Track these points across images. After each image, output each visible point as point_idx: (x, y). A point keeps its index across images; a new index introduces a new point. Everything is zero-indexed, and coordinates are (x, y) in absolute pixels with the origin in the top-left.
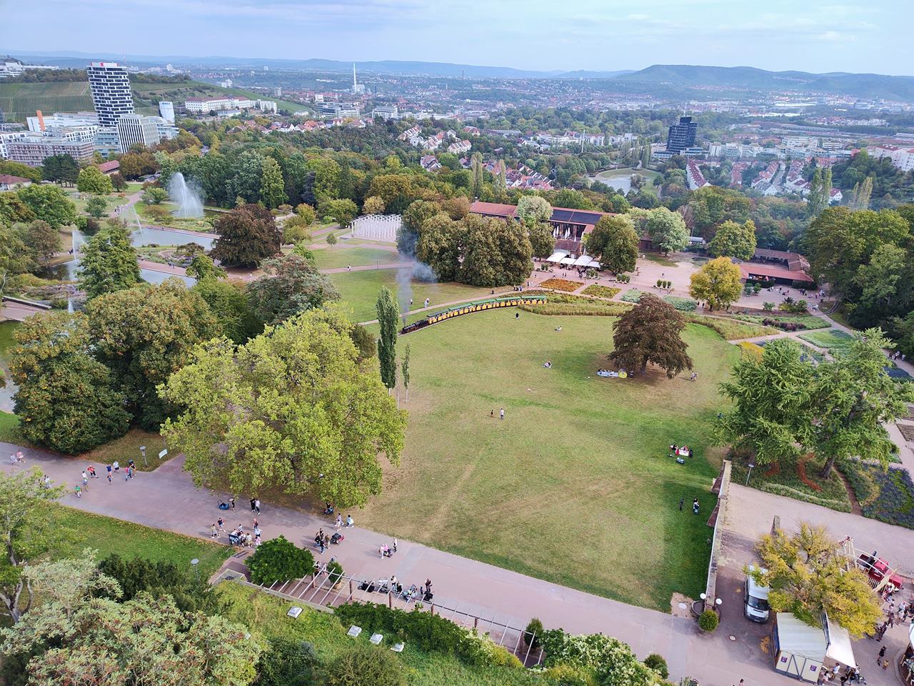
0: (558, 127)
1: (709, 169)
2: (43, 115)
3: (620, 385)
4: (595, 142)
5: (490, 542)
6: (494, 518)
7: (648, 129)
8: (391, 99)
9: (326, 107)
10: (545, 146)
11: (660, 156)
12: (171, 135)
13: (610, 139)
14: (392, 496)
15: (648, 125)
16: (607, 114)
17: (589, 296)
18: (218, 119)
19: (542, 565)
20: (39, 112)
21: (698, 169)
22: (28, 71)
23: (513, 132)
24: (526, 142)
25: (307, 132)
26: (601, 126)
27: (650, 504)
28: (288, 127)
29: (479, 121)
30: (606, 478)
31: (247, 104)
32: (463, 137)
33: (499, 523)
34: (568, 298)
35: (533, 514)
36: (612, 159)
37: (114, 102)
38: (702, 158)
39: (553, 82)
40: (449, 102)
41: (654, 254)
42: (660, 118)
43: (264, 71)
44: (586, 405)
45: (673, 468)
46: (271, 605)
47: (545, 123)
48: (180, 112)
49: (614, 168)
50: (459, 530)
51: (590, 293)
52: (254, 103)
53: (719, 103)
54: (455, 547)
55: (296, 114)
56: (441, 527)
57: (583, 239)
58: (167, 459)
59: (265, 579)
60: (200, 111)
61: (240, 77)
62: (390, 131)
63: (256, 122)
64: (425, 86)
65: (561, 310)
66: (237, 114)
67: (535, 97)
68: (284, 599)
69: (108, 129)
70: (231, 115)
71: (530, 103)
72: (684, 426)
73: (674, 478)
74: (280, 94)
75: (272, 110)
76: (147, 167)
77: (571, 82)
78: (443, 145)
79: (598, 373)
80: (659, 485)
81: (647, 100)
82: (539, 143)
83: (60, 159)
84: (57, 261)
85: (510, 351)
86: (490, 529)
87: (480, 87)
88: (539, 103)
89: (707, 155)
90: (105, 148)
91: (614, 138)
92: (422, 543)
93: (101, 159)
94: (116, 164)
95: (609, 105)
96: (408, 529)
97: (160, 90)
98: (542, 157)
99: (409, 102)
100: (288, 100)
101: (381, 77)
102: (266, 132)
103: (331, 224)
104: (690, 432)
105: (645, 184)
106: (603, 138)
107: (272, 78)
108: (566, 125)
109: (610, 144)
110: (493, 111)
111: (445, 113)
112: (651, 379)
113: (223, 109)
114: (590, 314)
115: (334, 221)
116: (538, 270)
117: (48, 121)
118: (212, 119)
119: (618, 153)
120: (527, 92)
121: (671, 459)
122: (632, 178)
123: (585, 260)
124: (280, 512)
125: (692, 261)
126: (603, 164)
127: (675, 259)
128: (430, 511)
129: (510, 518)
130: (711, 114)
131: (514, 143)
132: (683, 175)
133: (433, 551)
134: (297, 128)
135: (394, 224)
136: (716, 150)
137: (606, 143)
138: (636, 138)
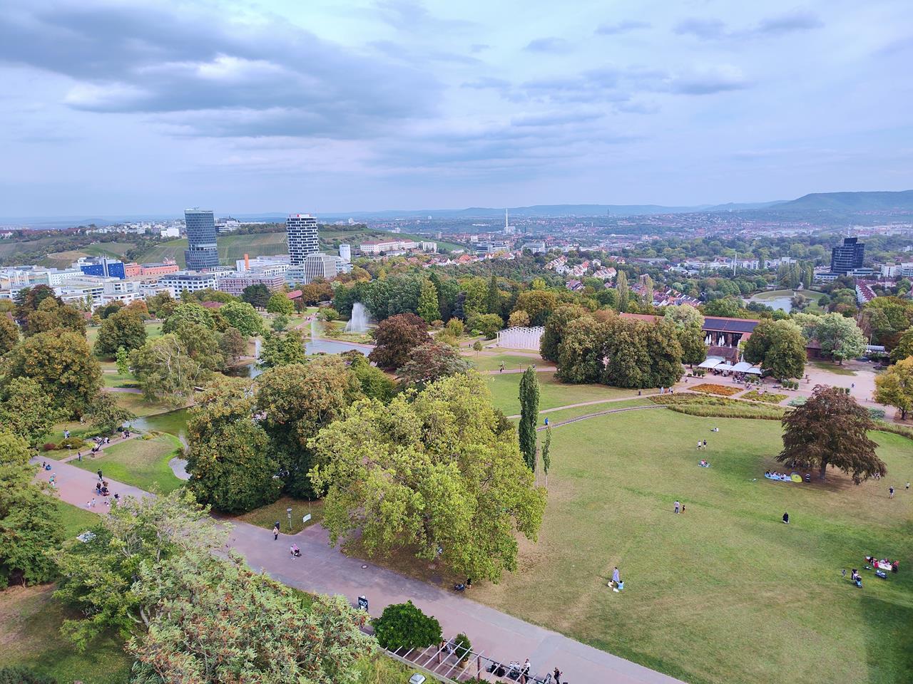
0: (707, 254)
1: (883, 288)
2: (249, 258)
3: (794, 489)
4: (749, 266)
5: (640, 640)
6: (645, 615)
7: (808, 253)
8: (539, 237)
9: (480, 245)
10: (694, 272)
11: (823, 278)
12: (345, 270)
13: (766, 263)
14: (528, 578)
15: (807, 250)
16: (761, 241)
17: (749, 401)
18: (386, 258)
19: (706, 673)
20: (246, 256)
21: (870, 289)
22: (243, 226)
23: (659, 260)
24: (673, 268)
25: (462, 265)
26: (754, 252)
27: (843, 620)
28: (445, 262)
29: (624, 251)
30: (783, 585)
31: (412, 245)
32: (607, 265)
33: (652, 621)
34: (726, 401)
35: (693, 615)
36: (768, 281)
37: (303, 246)
38: (874, 278)
39: (700, 215)
40: (594, 237)
41: (825, 362)
42: (821, 242)
43: (427, 220)
44: (753, 507)
45: (871, 582)
46: (392, 669)
47: (693, 252)
48: (356, 253)
49: (771, 290)
50: (603, 623)
51: (750, 398)
52: (418, 244)
53: (888, 227)
54: (598, 640)
55: (453, 252)
56: (583, 617)
57: (740, 346)
58: (310, 525)
59: (390, 642)
60: (372, 252)
61: (408, 225)
62: (537, 261)
63: (418, 258)
64: (571, 225)
65: (716, 412)
66: (402, 253)
67: (681, 229)
68: (407, 666)
69: (297, 266)
70: (398, 254)
71: (677, 234)
72: (882, 537)
73: (874, 593)
74: (440, 237)
75: (433, 250)
76: (325, 295)
77: (719, 214)
78: (588, 272)
79: (767, 476)
80: (854, 599)
81: (805, 227)
82: (686, 268)
83: (256, 288)
84: (242, 363)
85: (659, 449)
86: (640, 626)
87: (625, 223)
88: (685, 234)
89: (879, 276)
90: (293, 282)
91: (770, 262)
92: (561, 632)
93: (288, 289)
94: (300, 293)
95: (764, 233)
96: (544, 615)
97: (342, 236)
98: (690, 281)
99: (556, 238)
100: (447, 242)
101: (531, 219)
102: (427, 266)
103: (478, 337)
104: (891, 544)
105: (808, 305)
106: (757, 262)
107: (434, 225)
108: (716, 252)
109: (766, 267)
110: (638, 243)
111: (590, 246)
112: (835, 485)
113: (392, 250)
114: (752, 417)
115: (480, 334)
116: (689, 376)
117: (253, 263)
118: (381, 258)
119: (775, 276)
120: (673, 226)
121: (868, 571)
122: (793, 299)
123: (743, 367)
124: (410, 584)
125: (874, 370)
126: (758, 286)
127: (852, 368)
128: (570, 599)
129: (664, 616)
130: (881, 237)
131: (660, 269)
132: (852, 294)
133: (572, 643)
134: (453, 262)
135: (538, 333)
136: (889, 270)
137: (761, 266)
138: (794, 261)
